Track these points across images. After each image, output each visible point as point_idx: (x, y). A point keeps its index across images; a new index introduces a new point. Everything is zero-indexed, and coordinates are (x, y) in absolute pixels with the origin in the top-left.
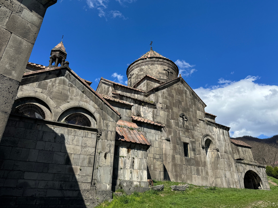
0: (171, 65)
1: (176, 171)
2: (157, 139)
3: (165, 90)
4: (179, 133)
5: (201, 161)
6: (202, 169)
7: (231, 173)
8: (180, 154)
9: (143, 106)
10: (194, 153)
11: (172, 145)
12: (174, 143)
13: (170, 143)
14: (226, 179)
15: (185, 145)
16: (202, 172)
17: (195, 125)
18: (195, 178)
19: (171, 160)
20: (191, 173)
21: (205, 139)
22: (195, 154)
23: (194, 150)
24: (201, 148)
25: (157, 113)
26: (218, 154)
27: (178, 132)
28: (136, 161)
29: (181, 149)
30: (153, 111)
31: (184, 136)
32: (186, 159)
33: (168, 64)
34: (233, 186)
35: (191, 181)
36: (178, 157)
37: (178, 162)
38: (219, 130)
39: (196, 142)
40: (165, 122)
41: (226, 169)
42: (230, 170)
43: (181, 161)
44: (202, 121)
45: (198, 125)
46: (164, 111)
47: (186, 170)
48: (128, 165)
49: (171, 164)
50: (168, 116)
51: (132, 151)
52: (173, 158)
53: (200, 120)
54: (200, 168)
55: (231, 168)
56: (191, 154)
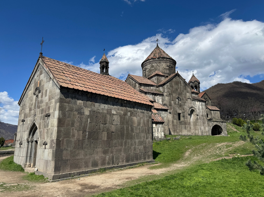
0: (171, 62)
1: (174, 128)
2: (166, 116)
3: (168, 84)
4: (176, 108)
5: (188, 122)
6: (188, 126)
7: (204, 127)
8: (176, 120)
9: (157, 96)
10: (184, 118)
11: (172, 115)
12: (173, 114)
13: (171, 115)
14: (201, 131)
15: (179, 114)
16: (188, 127)
17: (185, 102)
18: (184, 131)
19: (171, 123)
20: (182, 128)
21: (190, 110)
22: (184, 119)
23: (184, 117)
24: (188, 115)
25: (164, 99)
26: (198, 117)
27: (175, 108)
28: (159, 129)
29: (177, 117)
30: (162, 98)
31: (179, 109)
32: (179, 122)
33: (169, 61)
34: (205, 134)
35: (182, 132)
36: (175, 121)
37: (175, 123)
38: (200, 103)
39: (185, 112)
40: (168, 103)
41: (202, 125)
42: (204, 126)
43: (177, 123)
44: (189, 99)
45: (187, 102)
46: (168, 97)
47: (179, 127)
48: (156, 131)
49: (171, 125)
50: (170, 99)
51: (157, 125)
52: (173, 122)
53: (188, 98)
54: (187, 126)
55: (205, 125)
56: (182, 119)
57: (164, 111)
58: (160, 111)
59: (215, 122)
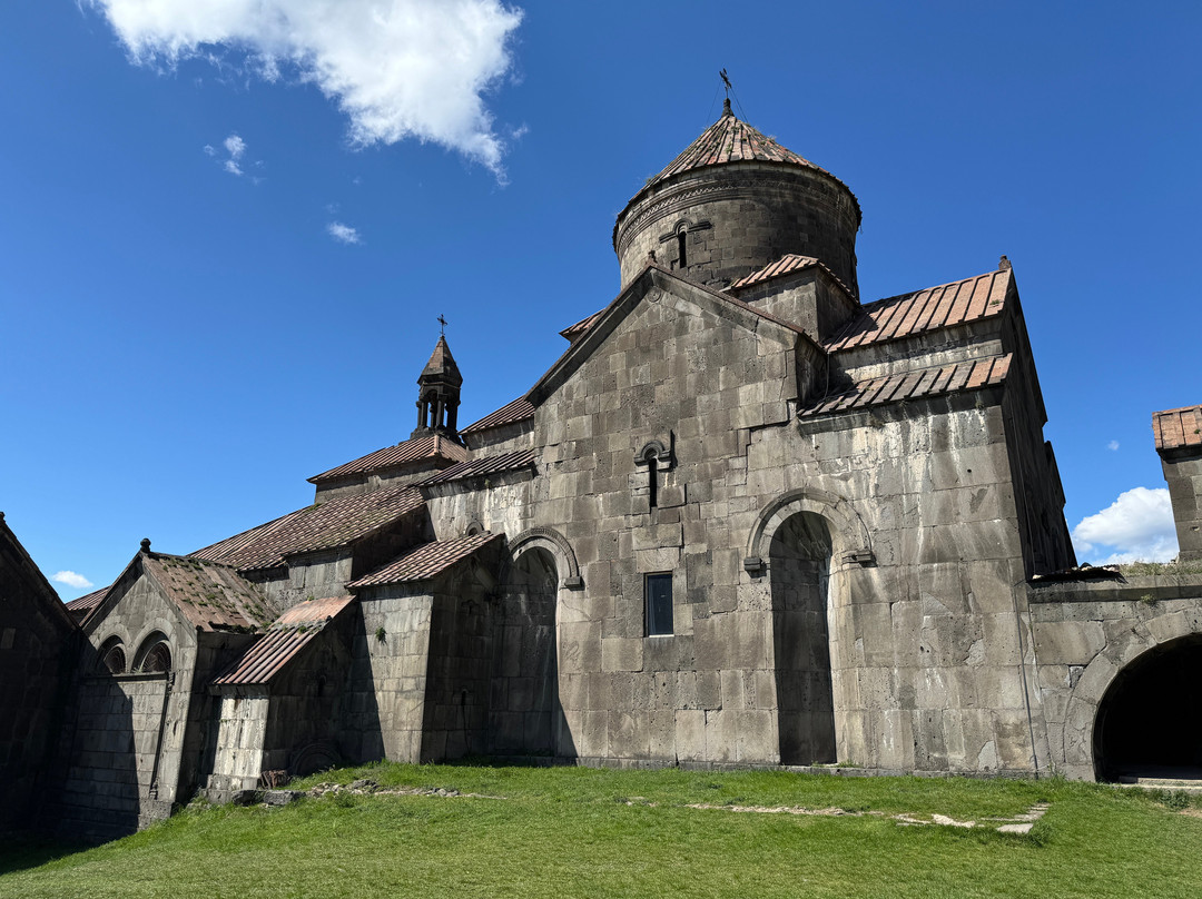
1: (596, 705)
3: (575, 379)
4: (628, 540)
5: (735, 639)
6: (734, 679)
7: (965, 680)
8: (623, 633)
10: (696, 611)
11: (588, 601)
12: (596, 591)
13: (583, 597)
14: (907, 719)
15: (658, 585)
16: (733, 691)
17: (725, 469)
18: (689, 723)
19: (579, 662)
20: (670, 703)
21: (775, 522)
22: (700, 615)
23: (697, 596)
24: (746, 577)
25: (538, 493)
26: (866, 584)
27: (622, 537)
28: (247, 727)
29: (631, 606)
30: (526, 490)
31: (651, 544)
32: (649, 646)
34: (973, 752)
35: (668, 737)
36: (612, 643)
37: (611, 661)
39: (716, 556)
40: (567, 516)
41: (923, 658)
42: (962, 660)
43: (626, 656)
44: (766, 434)
45: (738, 463)
46: (569, 470)
47: (646, 692)
48: (232, 740)
49: (577, 680)
50: (582, 485)
51: (242, 703)
52: (592, 651)
53: (752, 429)
54: (724, 674)
55: (978, 651)
56: (683, 617)
57: (412, 594)
58: (385, 602)
59: (1169, 604)
